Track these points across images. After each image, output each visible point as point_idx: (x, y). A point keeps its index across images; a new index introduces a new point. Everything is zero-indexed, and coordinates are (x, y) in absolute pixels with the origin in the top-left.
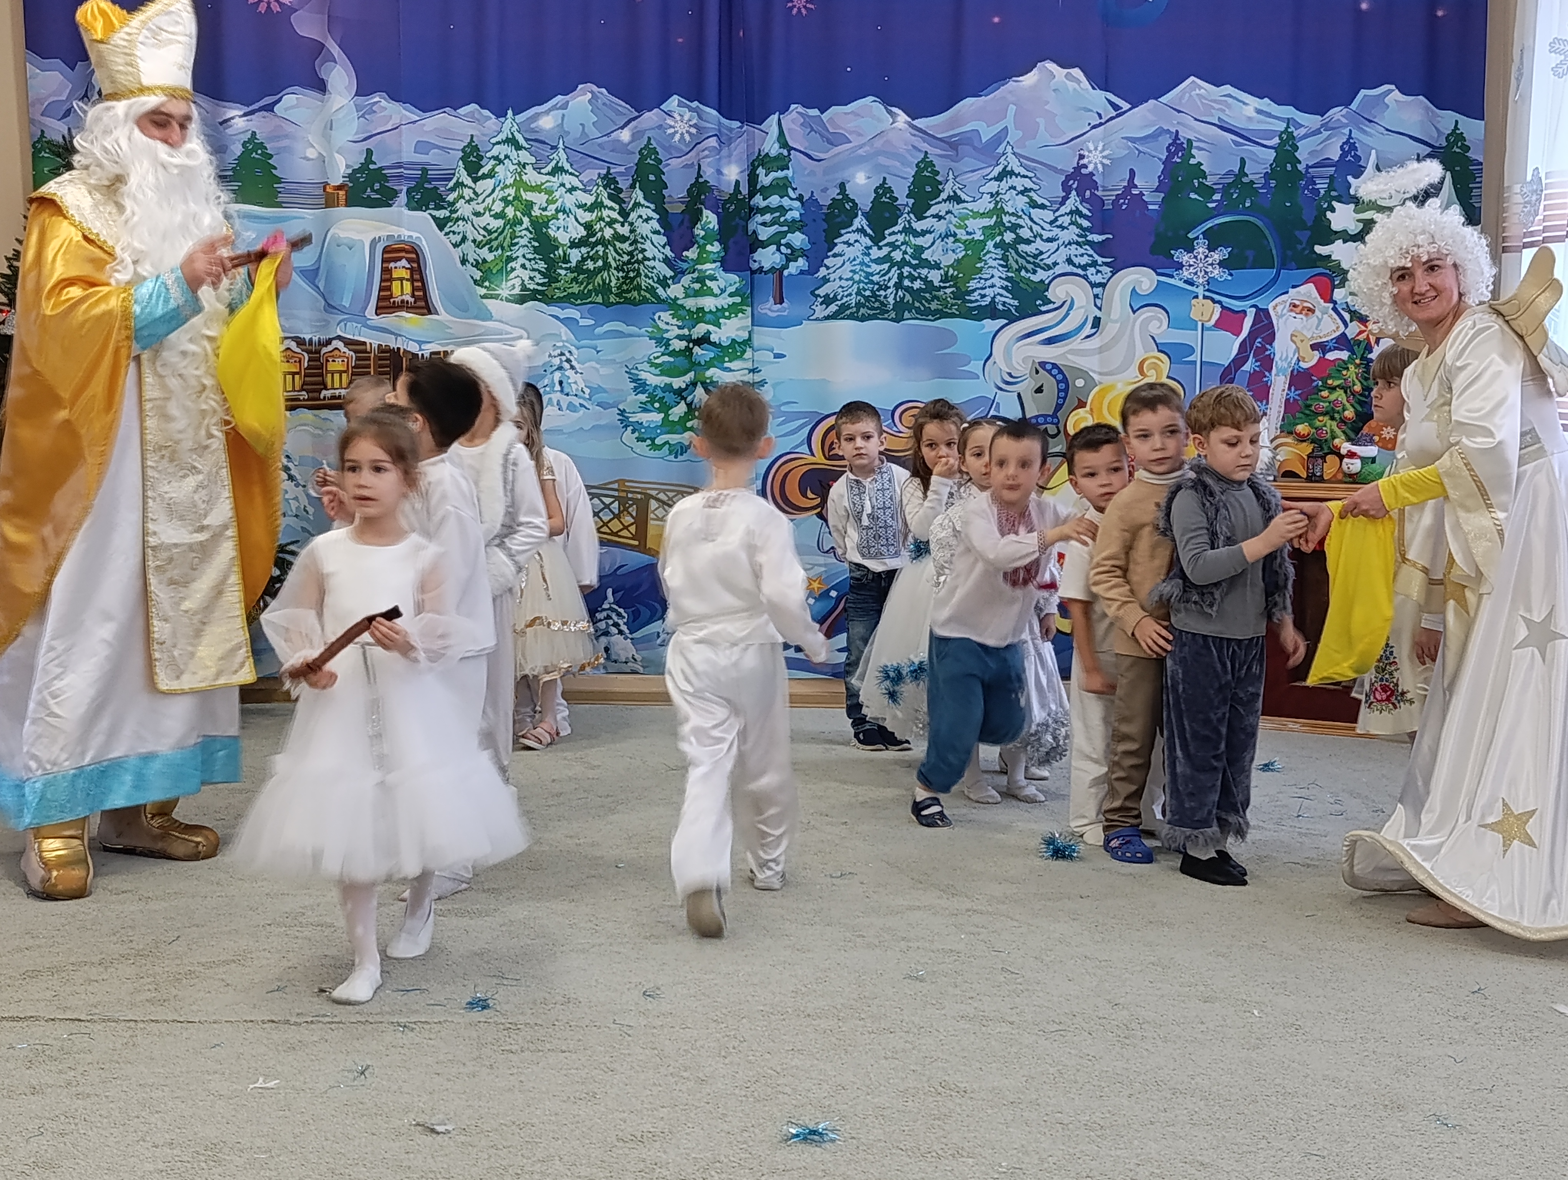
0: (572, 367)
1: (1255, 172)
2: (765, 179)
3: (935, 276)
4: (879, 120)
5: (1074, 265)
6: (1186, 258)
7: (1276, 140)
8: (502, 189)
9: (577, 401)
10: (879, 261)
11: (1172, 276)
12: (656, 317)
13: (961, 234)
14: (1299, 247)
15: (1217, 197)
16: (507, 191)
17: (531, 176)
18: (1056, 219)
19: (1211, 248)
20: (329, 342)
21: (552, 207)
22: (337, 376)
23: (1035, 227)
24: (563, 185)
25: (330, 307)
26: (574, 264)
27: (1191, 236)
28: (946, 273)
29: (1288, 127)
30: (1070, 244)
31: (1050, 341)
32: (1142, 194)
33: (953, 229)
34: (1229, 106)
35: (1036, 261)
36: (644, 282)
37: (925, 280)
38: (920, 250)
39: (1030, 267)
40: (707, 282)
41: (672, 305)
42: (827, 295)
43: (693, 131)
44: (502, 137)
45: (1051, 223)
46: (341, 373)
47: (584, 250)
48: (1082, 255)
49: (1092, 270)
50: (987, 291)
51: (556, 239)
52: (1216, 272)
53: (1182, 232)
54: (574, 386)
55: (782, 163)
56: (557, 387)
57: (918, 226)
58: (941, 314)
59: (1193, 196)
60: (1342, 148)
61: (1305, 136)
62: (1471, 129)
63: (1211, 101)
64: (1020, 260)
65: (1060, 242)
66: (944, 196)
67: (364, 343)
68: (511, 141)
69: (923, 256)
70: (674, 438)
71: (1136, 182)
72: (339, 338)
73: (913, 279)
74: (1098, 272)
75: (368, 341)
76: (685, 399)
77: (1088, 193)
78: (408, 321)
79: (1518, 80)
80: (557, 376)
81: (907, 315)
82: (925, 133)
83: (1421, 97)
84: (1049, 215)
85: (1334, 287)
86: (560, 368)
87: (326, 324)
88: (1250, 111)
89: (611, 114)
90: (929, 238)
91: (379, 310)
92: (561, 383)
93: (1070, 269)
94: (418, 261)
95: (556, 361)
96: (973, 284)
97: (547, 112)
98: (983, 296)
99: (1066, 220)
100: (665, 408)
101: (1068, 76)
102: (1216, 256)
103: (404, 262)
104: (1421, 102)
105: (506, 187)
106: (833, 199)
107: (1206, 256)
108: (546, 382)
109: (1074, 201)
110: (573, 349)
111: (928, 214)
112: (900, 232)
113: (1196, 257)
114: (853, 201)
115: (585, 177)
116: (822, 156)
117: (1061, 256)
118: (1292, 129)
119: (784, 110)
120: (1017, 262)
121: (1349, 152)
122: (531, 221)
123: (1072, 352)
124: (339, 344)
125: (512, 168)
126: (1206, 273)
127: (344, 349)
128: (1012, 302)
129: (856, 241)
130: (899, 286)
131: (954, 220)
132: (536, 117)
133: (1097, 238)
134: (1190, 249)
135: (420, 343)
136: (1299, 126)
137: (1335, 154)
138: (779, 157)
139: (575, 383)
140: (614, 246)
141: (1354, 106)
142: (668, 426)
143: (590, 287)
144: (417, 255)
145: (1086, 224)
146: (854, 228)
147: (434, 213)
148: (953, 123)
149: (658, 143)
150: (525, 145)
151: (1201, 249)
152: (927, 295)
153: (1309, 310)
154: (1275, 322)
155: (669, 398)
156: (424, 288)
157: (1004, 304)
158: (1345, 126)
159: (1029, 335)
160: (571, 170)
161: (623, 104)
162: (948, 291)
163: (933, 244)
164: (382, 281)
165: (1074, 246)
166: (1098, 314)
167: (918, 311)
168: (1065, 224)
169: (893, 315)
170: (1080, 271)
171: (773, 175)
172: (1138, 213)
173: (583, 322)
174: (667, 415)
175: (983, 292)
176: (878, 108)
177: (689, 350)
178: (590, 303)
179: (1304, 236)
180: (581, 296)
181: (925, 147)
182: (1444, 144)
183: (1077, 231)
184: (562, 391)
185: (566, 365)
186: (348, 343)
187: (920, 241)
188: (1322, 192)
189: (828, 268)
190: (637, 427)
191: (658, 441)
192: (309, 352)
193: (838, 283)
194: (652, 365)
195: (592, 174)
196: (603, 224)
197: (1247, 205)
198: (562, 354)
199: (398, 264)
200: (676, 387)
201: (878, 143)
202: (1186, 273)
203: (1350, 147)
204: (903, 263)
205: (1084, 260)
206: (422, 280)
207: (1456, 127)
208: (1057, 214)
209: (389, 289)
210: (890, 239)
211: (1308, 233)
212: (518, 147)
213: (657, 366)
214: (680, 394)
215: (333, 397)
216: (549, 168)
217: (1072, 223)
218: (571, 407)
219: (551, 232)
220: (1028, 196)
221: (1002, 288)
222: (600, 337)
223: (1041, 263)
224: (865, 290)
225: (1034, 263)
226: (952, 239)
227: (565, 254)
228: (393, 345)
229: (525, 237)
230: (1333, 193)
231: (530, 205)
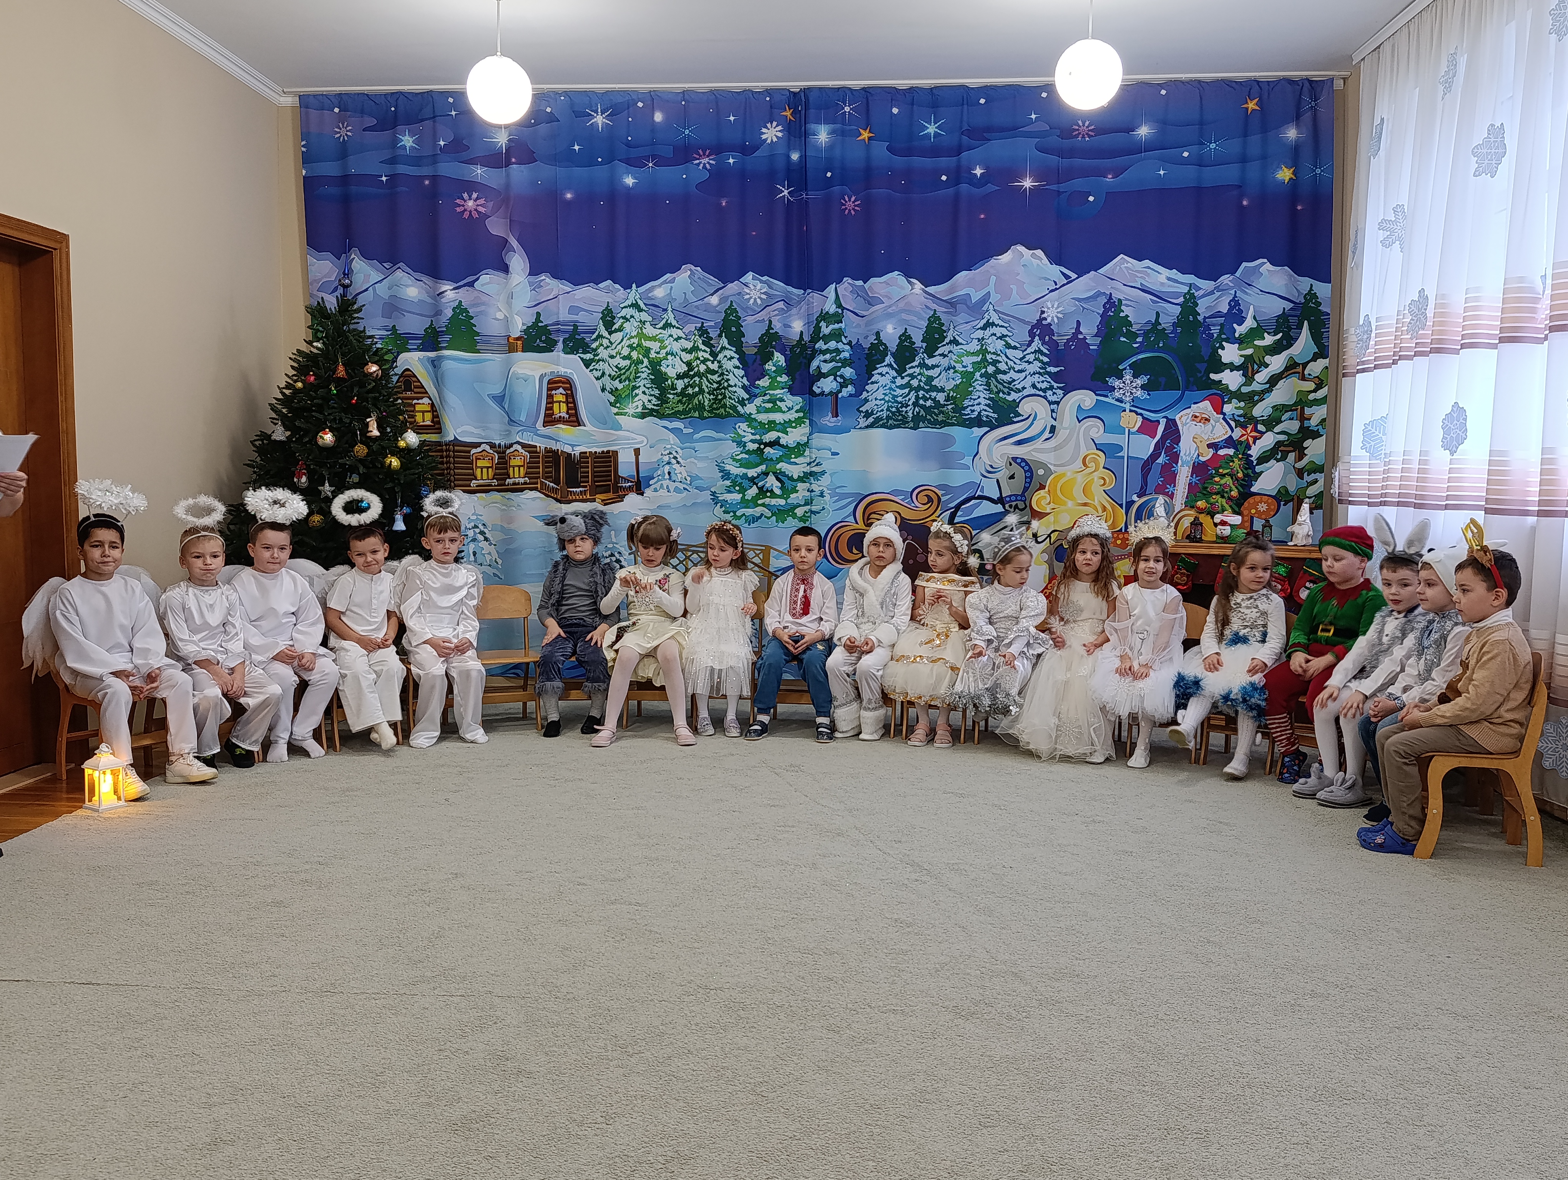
0: (678, 462)
1: (1166, 322)
2: (826, 330)
3: (941, 397)
4: (902, 288)
5: (1037, 389)
6: (1117, 383)
7: (1181, 299)
8: (629, 339)
9: (681, 486)
10: (902, 387)
11: (1107, 396)
12: (737, 427)
13: (959, 367)
14: (1199, 375)
15: (1139, 339)
16: (632, 340)
17: (649, 330)
18: (1024, 357)
19: (1135, 376)
20: (511, 445)
21: (664, 352)
22: (516, 469)
23: (1010, 363)
24: (671, 336)
25: (512, 422)
26: (679, 391)
27: (1121, 367)
28: (948, 395)
29: (1190, 289)
30: (1034, 374)
31: (1019, 443)
32: (1085, 338)
33: (953, 363)
34: (1148, 275)
35: (1010, 386)
36: (728, 402)
37: (934, 400)
38: (930, 379)
39: (1006, 390)
40: (778, 402)
41: (748, 418)
42: (867, 411)
43: (764, 297)
44: (629, 302)
45: (1021, 359)
46: (519, 467)
47: (686, 380)
48: (1043, 382)
49: (1049, 393)
50: (976, 408)
51: (666, 374)
52: (1139, 393)
53: (1115, 365)
54: (679, 476)
55: (837, 318)
56: (667, 476)
57: (930, 362)
58: (944, 424)
59: (1122, 339)
60: (1229, 304)
61: (1203, 296)
62: (1323, 290)
63: (1136, 271)
64: (999, 386)
65: (1027, 373)
66: (947, 340)
67: (536, 447)
68: (635, 306)
69: (933, 383)
70: (749, 512)
71: (1081, 330)
72: (518, 443)
73: (926, 399)
74: (1054, 393)
75: (538, 445)
76: (757, 485)
77: (1047, 338)
78: (564, 431)
79: (1354, 253)
80: (667, 468)
81: (921, 424)
82: (934, 296)
83: (1286, 268)
84: (1019, 354)
85: (1224, 403)
86: (669, 463)
87: (509, 434)
88: (1162, 278)
89: (705, 285)
90: (937, 371)
91: (546, 423)
92: (669, 473)
93: (1033, 391)
94: (571, 389)
95: (666, 458)
96: (966, 403)
97: (660, 286)
98: (973, 411)
99: (1031, 357)
100: (743, 491)
101: (1033, 255)
102: (1139, 382)
103: (561, 390)
104: (1286, 270)
105: (632, 337)
106: (872, 343)
107: (1132, 382)
108: (659, 472)
109: (1037, 344)
110: (679, 450)
111: (937, 353)
112: (917, 366)
113: (1124, 382)
114: (885, 345)
115: (686, 330)
116: (864, 313)
117: (1028, 383)
118: (1193, 291)
119: (839, 281)
120: (996, 387)
121: (1235, 307)
122: (649, 361)
123: (1035, 450)
124: (519, 447)
125: (636, 324)
126: (1131, 393)
127: (521, 450)
128: (992, 415)
129: (887, 373)
130: (915, 404)
131: (954, 357)
132: (653, 288)
133: (1053, 370)
134: (1120, 376)
135: (573, 446)
136: (1198, 289)
137: (1224, 308)
138: (836, 314)
139: (680, 473)
140: (707, 378)
141: (1238, 274)
142: (745, 503)
143: (690, 406)
144: (570, 384)
145: (1046, 359)
146: (885, 363)
147: (582, 356)
148: (952, 289)
149: (739, 305)
150: (645, 308)
151: (1128, 377)
152: (936, 411)
153: (1207, 419)
154: (1180, 428)
155: (746, 483)
156: (575, 408)
157: (987, 416)
158: (1231, 288)
159: (1005, 438)
160: (677, 325)
161: (712, 278)
162: (950, 407)
163: (940, 375)
164: (547, 403)
165: (1037, 375)
166: (1054, 423)
167: (929, 422)
168: (1031, 360)
169: (912, 425)
170: (1041, 393)
171: (831, 327)
172: (1082, 352)
173: (685, 431)
174: (744, 495)
175: (972, 408)
176: (902, 280)
177: (762, 451)
178: (691, 417)
179: (1202, 367)
180: (684, 412)
181: (934, 306)
182: (1303, 301)
183: (1039, 365)
184: (670, 479)
185: (674, 461)
186: (524, 446)
187: (930, 373)
188: (1215, 335)
189: (868, 392)
190: (724, 503)
191: (739, 513)
192: (498, 453)
193: (874, 402)
194: (734, 460)
195: (691, 327)
196: (699, 362)
197: (1161, 345)
198: (670, 453)
199: (558, 391)
200: (750, 476)
201: (901, 305)
202: (1117, 394)
203: (1235, 303)
204: (919, 388)
205: (1045, 385)
206: (574, 402)
207: (1311, 289)
208: (1025, 353)
209: (551, 409)
210: (909, 371)
211: (1206, 364)
212: (640, 310)
213: (737, 461)
214: (753, 480)
215: (514, 484)
216: (661, 325)
217: (1036, 359)
218: (677, 490)
219: (663, 369)
220: (1005, 341)
221: (986, 405)
222: (698, 441)
223: (1014, 388)
224: (892, 407)
225: (1008, 388)
226: (952, 371)
227: (673, 384)
228: (554, 448)
229: (645, 372)
230: (1223, 336)
231: (648, 350)
